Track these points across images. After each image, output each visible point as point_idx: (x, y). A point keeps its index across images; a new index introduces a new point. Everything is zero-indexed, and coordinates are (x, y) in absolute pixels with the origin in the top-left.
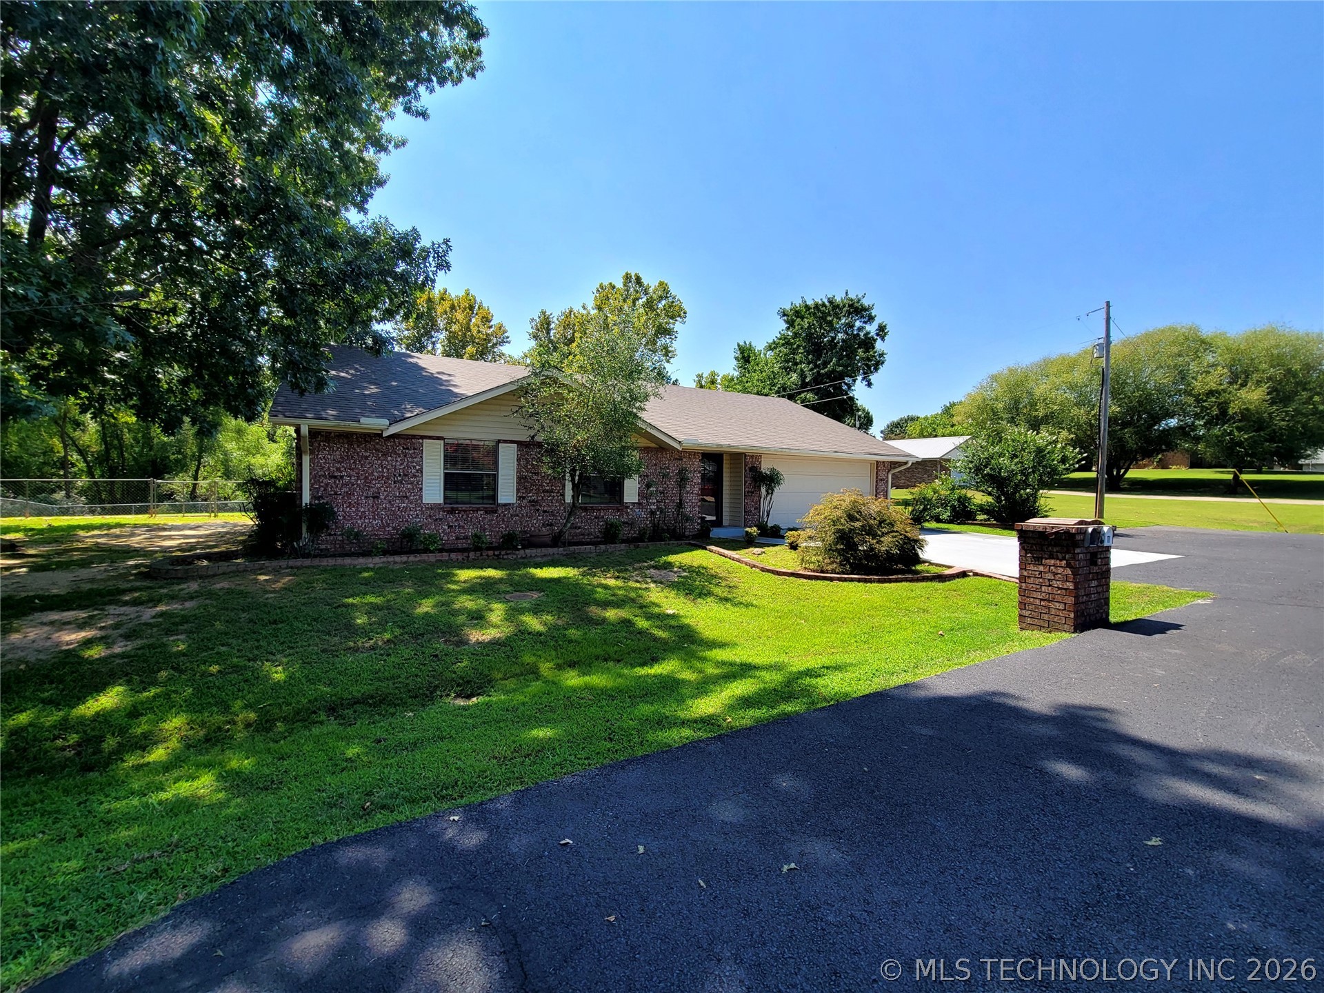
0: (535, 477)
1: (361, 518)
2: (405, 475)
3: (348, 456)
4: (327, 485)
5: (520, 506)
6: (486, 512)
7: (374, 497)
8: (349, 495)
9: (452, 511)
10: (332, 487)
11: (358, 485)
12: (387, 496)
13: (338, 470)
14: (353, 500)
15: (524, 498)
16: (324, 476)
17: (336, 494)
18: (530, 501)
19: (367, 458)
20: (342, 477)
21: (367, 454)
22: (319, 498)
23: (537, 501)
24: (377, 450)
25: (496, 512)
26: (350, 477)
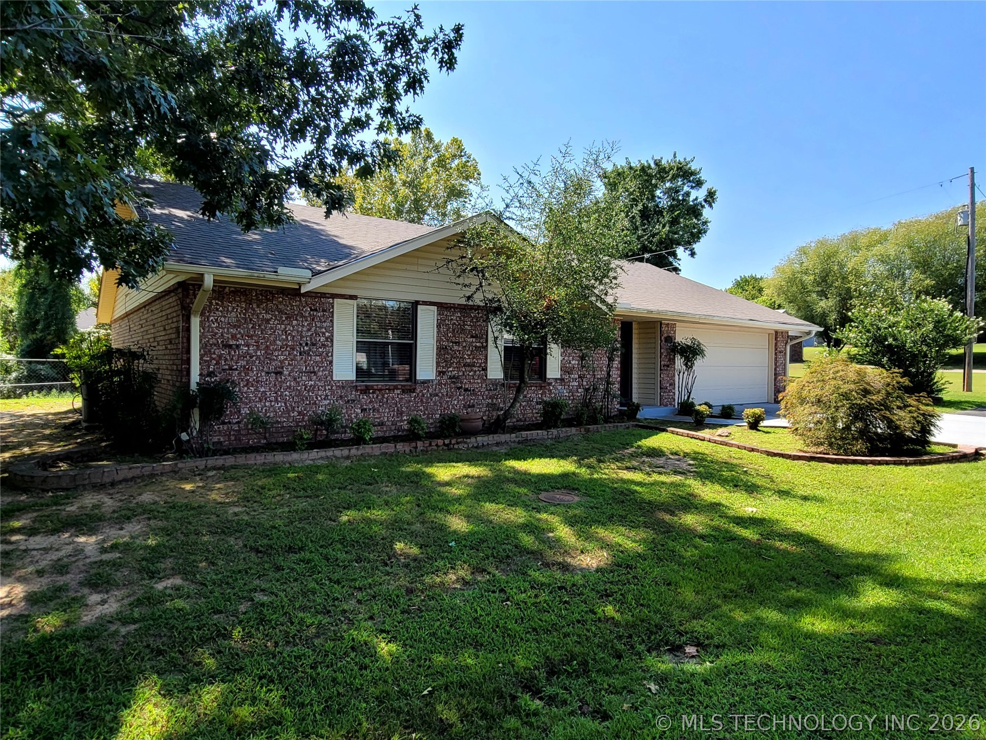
0: (456, 348)
1: (261, 400)
2: (313, 344)
3: (245, 319)
4: (220, 356)
5: (440, 384)
6: (403, 392)
7: (276, 373)
8: (247, 370)
9: (365, 391)
10: (226, 360)
11: (258, 357)
12: (292, 371)
13: (234, 337)
14: (251, 377)
15: (444, 373)
16: (217, 344)
17: (231, 369)
18: (450, 378)
19: (268, 321)
20: (238, 346)
21: (269, 316)
22: (210, 374)
23: (458, 378)
24: (281, 312)
25: (414, 391)
26: (248, 346)
